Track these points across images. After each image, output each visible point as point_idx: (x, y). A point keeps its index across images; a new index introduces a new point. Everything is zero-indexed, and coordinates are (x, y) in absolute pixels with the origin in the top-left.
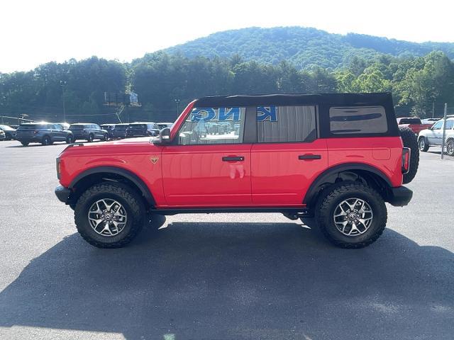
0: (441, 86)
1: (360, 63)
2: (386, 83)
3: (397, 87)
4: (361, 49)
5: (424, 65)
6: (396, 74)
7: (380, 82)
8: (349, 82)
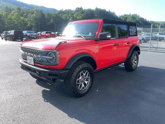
0: (41, 21)
1: (9, 9)
2: (22, 18)
3: (26, 20)
4: (7, 3)
5: (34, 13)
6: (24, 15)
7: (19, 17)
8: (7, 16)
